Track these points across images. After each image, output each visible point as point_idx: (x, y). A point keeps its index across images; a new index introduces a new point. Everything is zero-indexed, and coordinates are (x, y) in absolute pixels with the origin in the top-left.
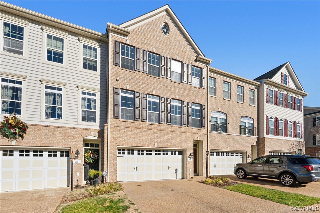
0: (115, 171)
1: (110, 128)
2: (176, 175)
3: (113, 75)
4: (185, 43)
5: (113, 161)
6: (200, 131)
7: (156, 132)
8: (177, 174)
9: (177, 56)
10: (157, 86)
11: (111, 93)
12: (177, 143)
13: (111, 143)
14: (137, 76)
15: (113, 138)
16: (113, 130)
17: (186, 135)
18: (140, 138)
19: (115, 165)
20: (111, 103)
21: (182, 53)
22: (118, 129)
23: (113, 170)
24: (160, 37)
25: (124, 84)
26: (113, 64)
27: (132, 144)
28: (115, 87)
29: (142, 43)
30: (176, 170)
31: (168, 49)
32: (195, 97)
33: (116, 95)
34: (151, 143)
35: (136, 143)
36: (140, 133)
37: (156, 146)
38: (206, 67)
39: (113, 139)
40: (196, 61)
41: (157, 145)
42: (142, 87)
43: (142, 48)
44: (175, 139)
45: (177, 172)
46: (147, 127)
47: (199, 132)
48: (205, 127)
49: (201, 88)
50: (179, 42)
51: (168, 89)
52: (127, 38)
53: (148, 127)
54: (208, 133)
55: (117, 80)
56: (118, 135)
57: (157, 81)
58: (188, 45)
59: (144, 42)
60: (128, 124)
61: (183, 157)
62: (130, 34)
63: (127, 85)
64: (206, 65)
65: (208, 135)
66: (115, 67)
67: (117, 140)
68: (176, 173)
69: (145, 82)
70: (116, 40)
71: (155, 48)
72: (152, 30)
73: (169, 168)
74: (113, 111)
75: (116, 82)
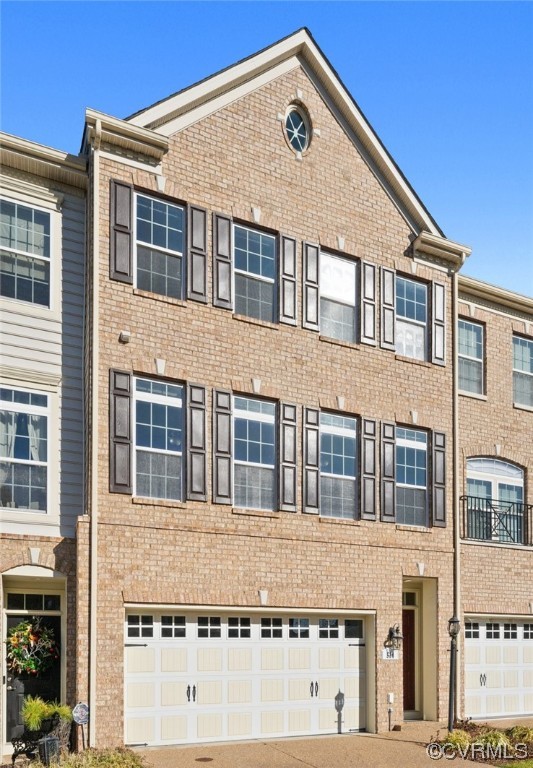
0: (117, 702)
1: (99, 530)
2: (340, 716)
3: (108, 318)
4: (372, 181)
5: (108, 665)
6: (426, 540)
7: (264, 545)
8: (342, 712)
9: (340, 238)
10: (268, 360)
11: (100, 392)
12: (343, 588)
13: (102, 593)
14: (194, 322)
15: (111, 571)
16: (109, 538)
17: (375, 558)
18: (207, 572)
19: (117, 680)
20: (100, 432)
21: (357, 224)
22: (128, 534)
23: (109, 698)
24: (279, 159)
25: (147, 354)
26: (107, 274)
27: (177, 595)
28: (114, 365)
29: (213, 187)
30: (340, 697)
31: (309, 210)
32: (408, 400)
33: (118, 399)
34: (247, 588)
35: (192, 590)
36: (208, 551)
37: (264, 603)
38: (449, 280)
39: (108, 575)
40: (410, 253)
41: (270, 597)
42: (213, 366)
43: (213, 208)
44: (333, 573)
45: (342, 706)
46: (233, 527)
47: (423, 544)
48: (444, 520)
49: (427, 364)
50: (348, 180)
51: (309, 369)
52: (158, 170)
53: (237, 526)
54: (455, 547)
55: (123, 341)
56: (127, 561)
57: (267, 340)
58: (382, 191)
59: (220, 184)
60: (164, 515)
61: (364, 645)
62: (170, 152)
63: (160, 356)
64: (446, 270)
65: (455, 554)
66: (114, 287)
67: (122, 578)
68: (339, 708)
69: (224, 345)
70: (118, 178)
71: (261, 204)
72: (247, 136)
73: (314, 688)
74: (107, 464)
75: (120, 347)
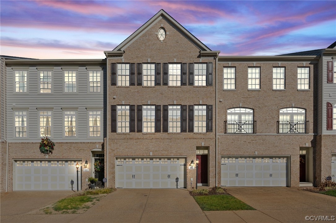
0: (113, 178)
1: (109, 141)
2: (177, 184)
3: (111, 94)
4: (186, 40)
5: (111, 170)
6: (205, 136)
7: (151, 141)
8: (178, 183)
9: (175, 59)
10: (152, 95)
11: (109, 111)
12: (176, 151)
13: (109, 154)
14: (132, 90)
15: (112, 149)
16: (111, 142)
17: (186, 142)
18: (135, 148)
19: (113, 173)
20: (109, 120)
21: (181, 53)
22: (116, 141)
23: (111, 177)
24: (156, 44)
25: (120, 100)
26: (110, 84)
27: (128, 154)
28: (112, 104)
29: (137, 57)
30: (177, 179)
31: (165, 54)
32: (198, 98)
33: (113, 112)
34: (146, 152)
35: (132, 153)
36: (135, 144)
38: (215, 60)
39: (111, 150)
40: (199, 56)
41: (153, 154)
42: (137, 100)
43: (137, 62)
44: (172, 147)
45: (178, 181)
46: (142, 137)
47: (204, 137)
48: (212, 130)
49: (207, 87)
50: (178, 42)
51: (165, 95)
52: (122, 57)
53: (143, 137)
54: (216, 137)
55: (114, 99)
56: (115, 147)
57: (152, 90)
58: (189, 42)
59: (139, 56)
60: (124, 136)
61: (185, 165)
62: (126, 52)
63: (123, 100)
64: (213, 58)
65: (216, 139)
66: (112, 87)
67: (114, 151)
68: (177, 182)
69: (140, 94)
70: (113, 62)
71: (150, 57)
72: (146, 41)
73: (169, 176)
74: (111, 126)
75: (113, 100)
